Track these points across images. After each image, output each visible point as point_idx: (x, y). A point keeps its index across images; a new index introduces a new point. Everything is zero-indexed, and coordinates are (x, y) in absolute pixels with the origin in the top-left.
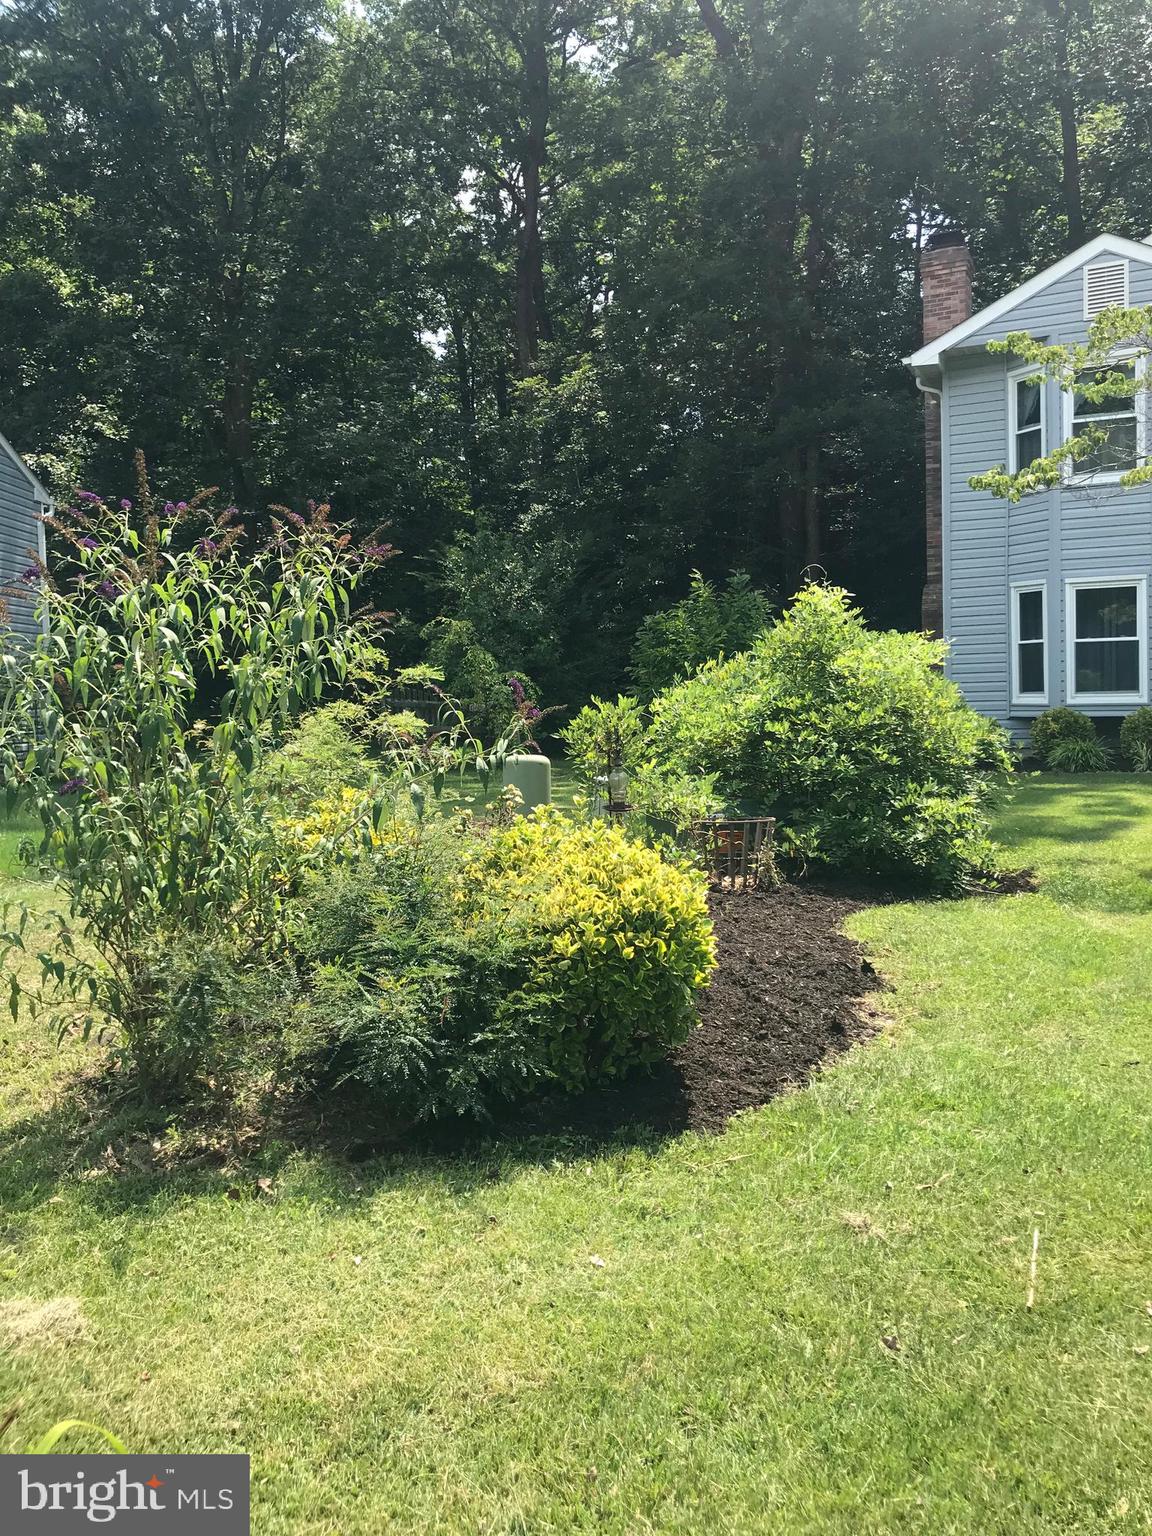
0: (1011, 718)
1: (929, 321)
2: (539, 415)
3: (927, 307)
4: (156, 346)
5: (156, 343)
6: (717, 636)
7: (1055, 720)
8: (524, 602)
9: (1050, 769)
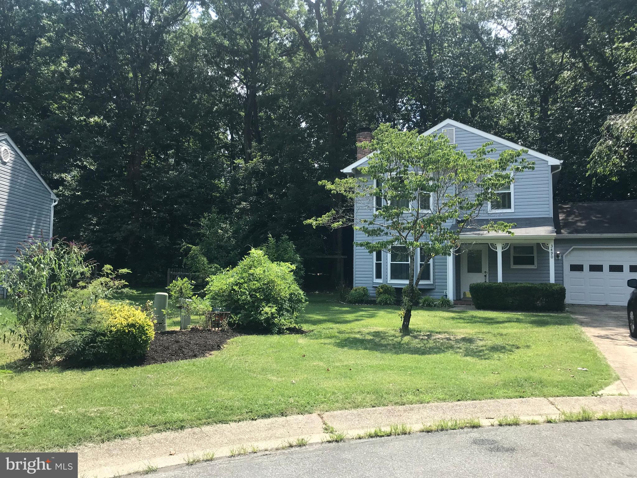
0: (373, 287)
1: (358, 155)
2: (241, 173)
3: (358, 151)
4: (103, 143)
5: (104, 142)
6: (274, 256)
7: (382, 288)
8: (229, 238)
9: (377, 304)
